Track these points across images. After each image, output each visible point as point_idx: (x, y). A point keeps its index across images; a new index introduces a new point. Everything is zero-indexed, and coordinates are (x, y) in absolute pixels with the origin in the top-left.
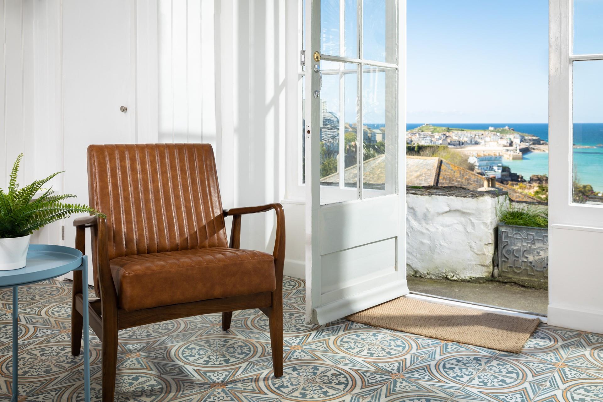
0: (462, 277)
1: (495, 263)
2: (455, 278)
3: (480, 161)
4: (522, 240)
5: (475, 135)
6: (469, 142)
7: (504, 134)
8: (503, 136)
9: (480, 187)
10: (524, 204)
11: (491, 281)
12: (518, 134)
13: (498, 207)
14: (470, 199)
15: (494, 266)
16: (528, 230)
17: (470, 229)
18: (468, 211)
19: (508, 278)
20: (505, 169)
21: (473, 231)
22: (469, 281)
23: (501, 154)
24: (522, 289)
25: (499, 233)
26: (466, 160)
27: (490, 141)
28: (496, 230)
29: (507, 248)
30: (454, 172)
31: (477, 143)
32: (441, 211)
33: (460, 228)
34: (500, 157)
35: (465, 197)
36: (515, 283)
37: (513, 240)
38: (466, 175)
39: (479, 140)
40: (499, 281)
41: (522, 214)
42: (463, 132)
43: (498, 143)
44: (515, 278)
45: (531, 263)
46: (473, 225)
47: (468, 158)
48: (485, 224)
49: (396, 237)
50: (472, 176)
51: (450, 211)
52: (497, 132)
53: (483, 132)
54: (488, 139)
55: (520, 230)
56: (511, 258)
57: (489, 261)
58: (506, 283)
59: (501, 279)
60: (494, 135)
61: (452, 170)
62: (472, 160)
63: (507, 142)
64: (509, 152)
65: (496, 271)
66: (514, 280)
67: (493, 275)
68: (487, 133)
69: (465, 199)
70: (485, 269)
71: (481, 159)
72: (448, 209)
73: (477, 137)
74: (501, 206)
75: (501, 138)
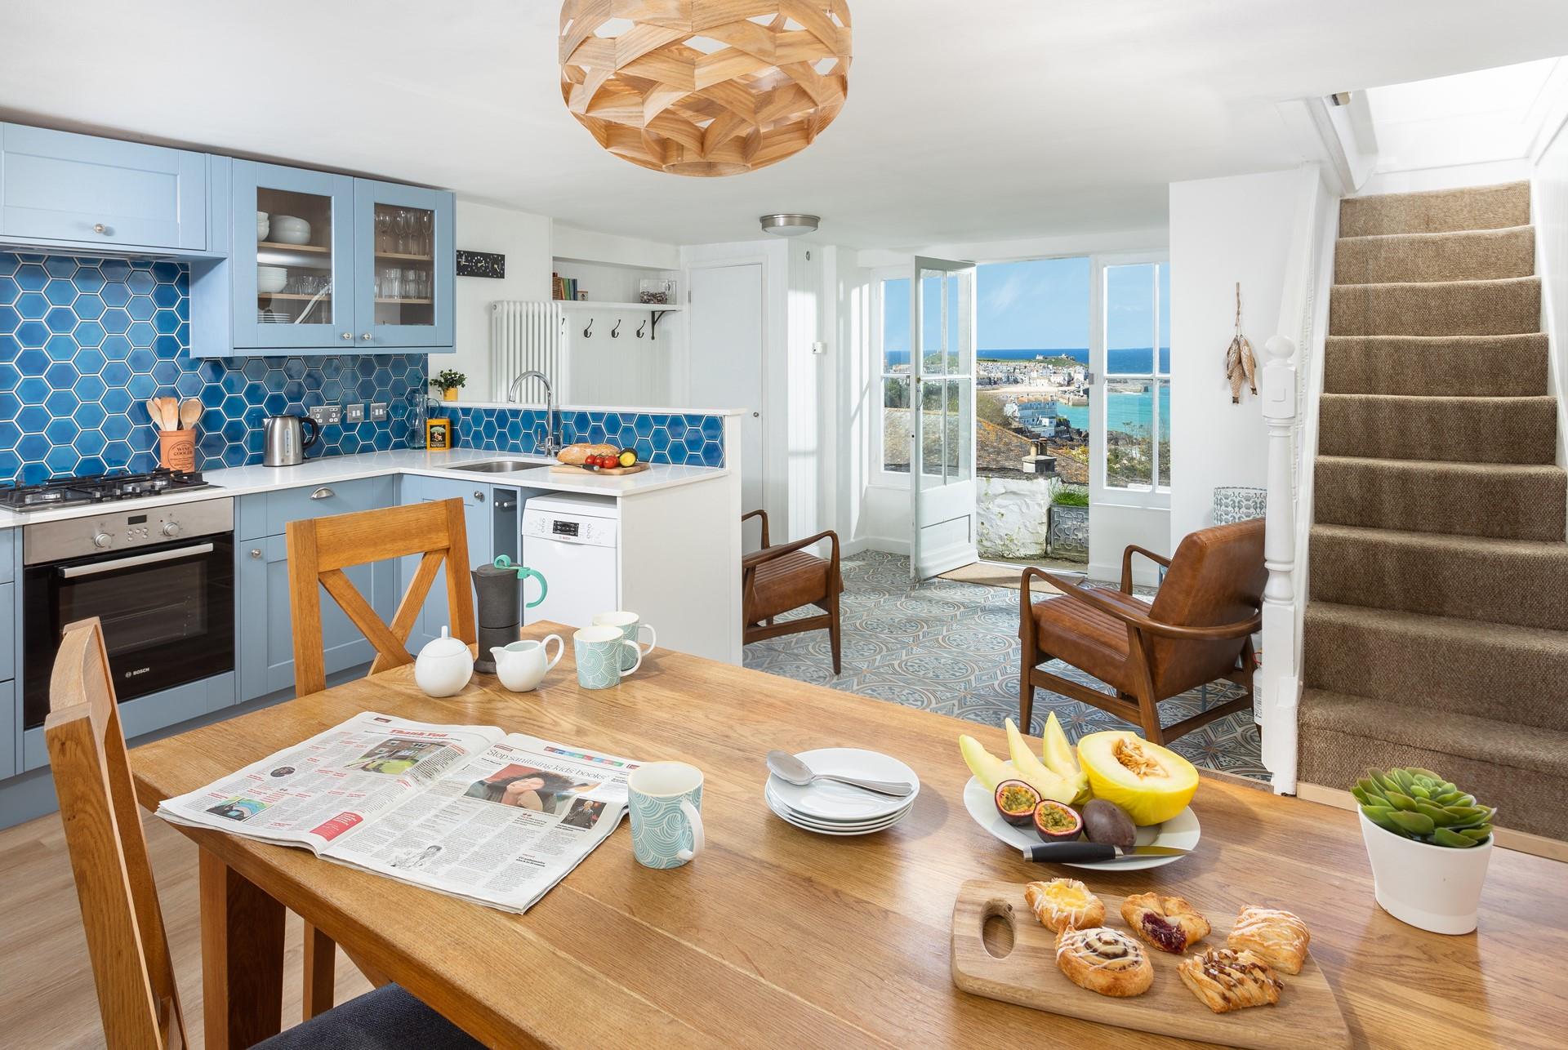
0: (1018, 554)
1: (1048, 541)
2: (1010, 556)
3: (1023, 409)
4: (1071, 519)
5: (1015, 369)
6: (1004, 380)
7: (1060, 366)
8: (1057, 369)
9: (1025, 456)
10: (1075, 485)
11: (1045, 557)
12: (1082, 365)
13: (1051, 488)
14: (1025, 481)
15: (1047, 544)
16: (1078, 509)
17: (1024, 510)
18: (1022, 493)
19: (1059, 554)
20: (1063, 424)
21: (1027, 511)
22: (1024, 558)
23: (1055, 398)
24: (1073, 564)
25: (1052, 513)
26: (1001, 409)
27: (1038, 378)
28: (1049, 511)
29: (1060, 526)
30: (988, 433)
31: (1016, 382)
32: (997, 493)
33: (1016, 509)
34: (1054, 403)
35: (1020, 479)
36: (1066, 559)
37: (1064, 519)
38: (1006, 437)
39: (1020, 377)
40: (1052, 558)
41: (1072, 495)
42: (995, 363)
43: (1050, 380)
44: (1067, 554)
45: (1080, 540)
46: (1028, 506)
47: (1004, 405)
48: (1039, 505)
49: (969, 515)
50: (1013, 438)
51: (1006, 492)
52: (1049, 363)
53: (1027, 364)
54: (1034, 374)
55: (1070, 510)
56: (1063, 537)
57: (1042, 539)
58: (1058, 559)
59: (1053, 556)
60: (1044, 367)
61: (985, 430)
62: (1010, 409)
63: (1064, 379)
64: (1067, 396)
65: (1049, 548)
66: (1065, 556)
67: (1046, 553)
68: (1032, 364)
69: (1021, 481)
70: (1039, 547)
71: (1023, 407)
72: (1004, 491)
73: (1017, 371)
74: (1054, 487)
75: (1055, 373)
